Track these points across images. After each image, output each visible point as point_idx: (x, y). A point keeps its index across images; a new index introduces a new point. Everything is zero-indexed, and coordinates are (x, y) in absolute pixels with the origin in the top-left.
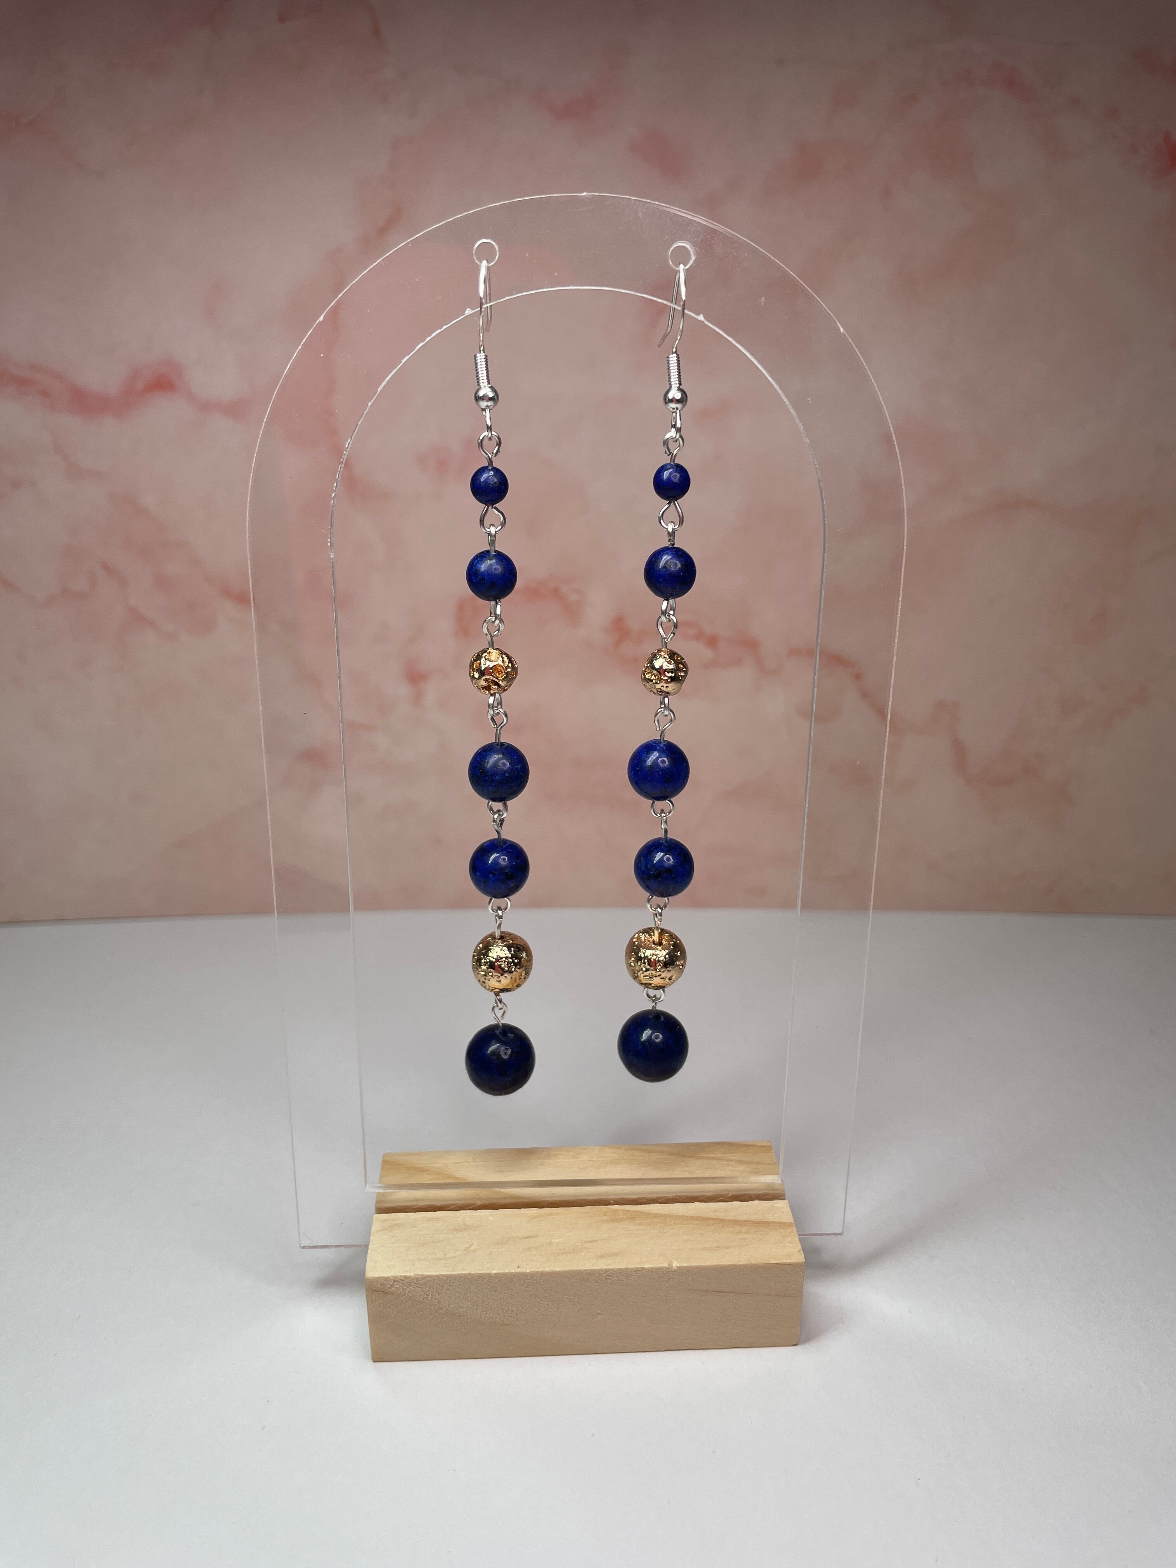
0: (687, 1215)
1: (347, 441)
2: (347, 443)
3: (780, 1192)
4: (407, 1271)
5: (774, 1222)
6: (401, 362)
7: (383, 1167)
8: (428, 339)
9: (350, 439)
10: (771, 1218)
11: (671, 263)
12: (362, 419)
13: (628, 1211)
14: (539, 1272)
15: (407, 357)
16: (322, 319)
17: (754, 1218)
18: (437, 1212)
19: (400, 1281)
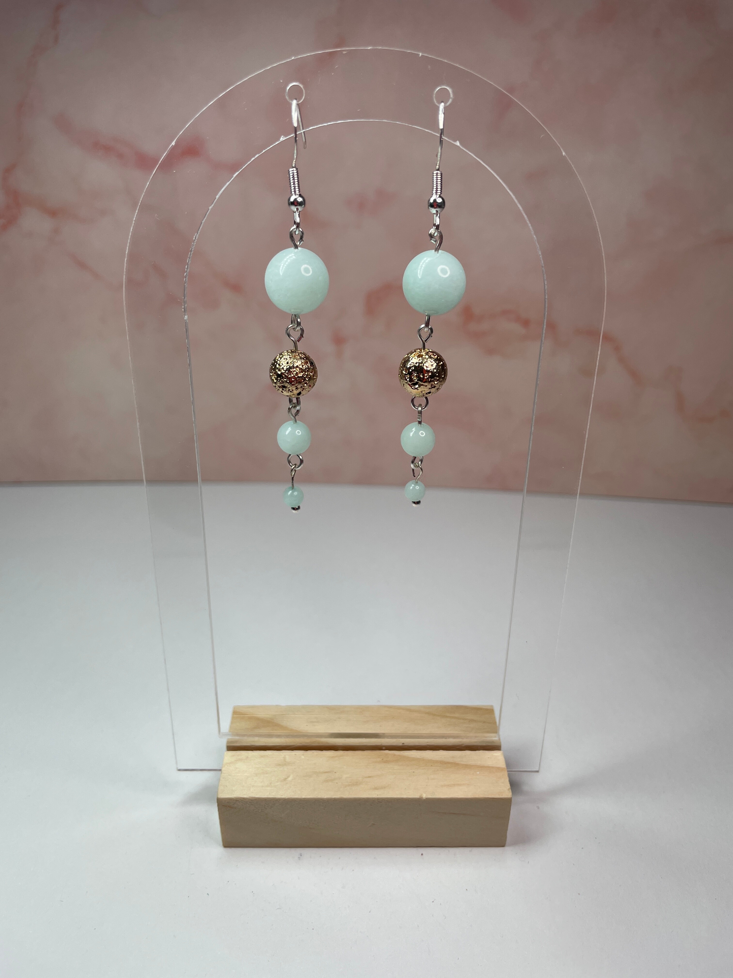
0: (434, 759)
1: (195, 235)
2: (194, 237)
3: (498, 744)
4: (244, 795)
5: (493, 767)
6: (233, 177)
7: (233, 718)
8: (253, 159)
9: (196, 233)
10: (490, 763)
11: (435, 102)
12: (205, 218)
13: (395, 755)
14: (333, 798)
15: (237, 173)
16: (174, 145)
17: (479, 763)
18: (268, 751)
19: (241, 801)
